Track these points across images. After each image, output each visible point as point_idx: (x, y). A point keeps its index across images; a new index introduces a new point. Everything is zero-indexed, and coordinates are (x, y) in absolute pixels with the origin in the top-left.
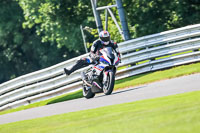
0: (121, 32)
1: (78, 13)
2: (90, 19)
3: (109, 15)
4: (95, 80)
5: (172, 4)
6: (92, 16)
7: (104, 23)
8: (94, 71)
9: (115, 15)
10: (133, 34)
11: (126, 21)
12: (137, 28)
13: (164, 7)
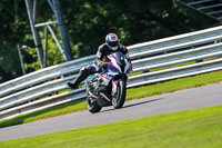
0: (62, 51)
1: (15, 30)
2: (27, 37)
3: (49, 33)
4: (102, 91)
5: (119, 19)
6: (31, 33)
7: (44, 42)
8: (101, 81)
9: (56, 32)
10: (75, 53)
11: (68, 39)
12: (80, 47)
13: (110, 23)
